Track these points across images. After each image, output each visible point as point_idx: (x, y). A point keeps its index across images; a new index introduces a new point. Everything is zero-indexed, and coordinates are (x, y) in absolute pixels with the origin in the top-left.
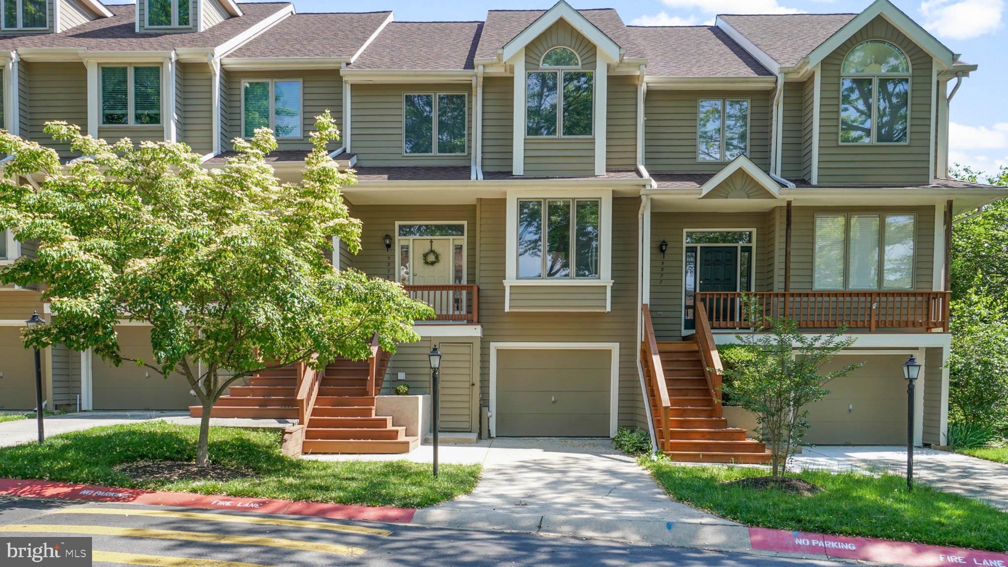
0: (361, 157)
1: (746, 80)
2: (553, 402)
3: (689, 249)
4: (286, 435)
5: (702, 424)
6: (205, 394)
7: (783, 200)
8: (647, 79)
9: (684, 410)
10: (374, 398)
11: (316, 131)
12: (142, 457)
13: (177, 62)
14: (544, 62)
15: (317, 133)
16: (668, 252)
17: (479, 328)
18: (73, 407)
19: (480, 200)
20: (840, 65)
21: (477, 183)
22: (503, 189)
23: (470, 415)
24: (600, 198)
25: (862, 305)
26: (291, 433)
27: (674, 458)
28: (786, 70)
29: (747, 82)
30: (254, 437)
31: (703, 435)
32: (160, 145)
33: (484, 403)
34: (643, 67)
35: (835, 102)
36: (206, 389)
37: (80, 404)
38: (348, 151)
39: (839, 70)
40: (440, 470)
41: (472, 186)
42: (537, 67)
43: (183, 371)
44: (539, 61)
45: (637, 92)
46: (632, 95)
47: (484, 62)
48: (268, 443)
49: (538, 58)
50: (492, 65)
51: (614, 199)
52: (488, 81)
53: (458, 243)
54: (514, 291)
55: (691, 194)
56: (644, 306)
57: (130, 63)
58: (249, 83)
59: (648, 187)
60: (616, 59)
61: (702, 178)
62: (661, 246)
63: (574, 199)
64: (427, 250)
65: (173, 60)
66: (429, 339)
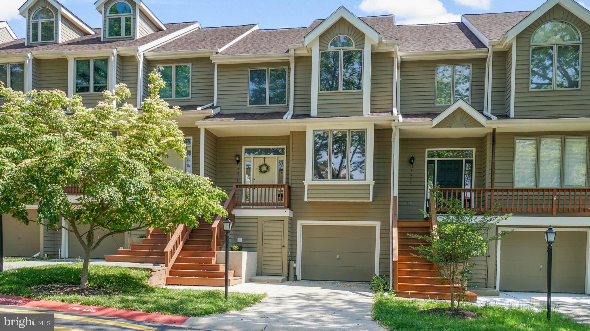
0: (223, 108)
1: (468, 52)
2: (338, 259)
3: (429, 162)
4: (153, 272)
5: (423, 274)
6: (87, 244)
7: (490, 128)
8: (400, 53)
9: (413, 264)
10: (215, 253)
11: (151, 83)
12: (56, 282)
13: (118, 55)
14: (331, 45)
15: (152, 85)
16: (415, 163)
17: (288, 211)
18: (57, 256)
19: (292, 132)
20: (530, 38)
21: (287, 121)
22: (304, 124)
23: (282, 265)
24: (366, 129)
25: (547, 198)
26: (155, 271)
27: (399, 295)
28: (493, 44)
29: (468, 53)
30: (133, 273)
31: (423, 281)
32: (52, 93)
33: (292, 257)
34: (396, 46)
35: (526, 63)
36: (88, 241)
37: (61, 254)
38: (215, 105)
39: (529, 42)
40: (229, 295)
41: (284, 123)
42: (326, 48)
43: (73, 230)
44: (328, 45)
45: (393, 62)
46: (391, 64)
47: (295, 47)
48: (140, 277)
49: (327, 43)
50: (300, 48)
51: (375, 130)
52: (298, 59)
53: (281, 159)
54: (310, 188)
55: (425, 125)
56: (394, 198)
57: (92, 57)
58: (164, 67)
59: (396, 121)
60: (377, 41)
61: (433, 115)
62: (411, 159)
63: (349, 130)
64: (262, 163)
65: (115, 55)
66: (257, 217)
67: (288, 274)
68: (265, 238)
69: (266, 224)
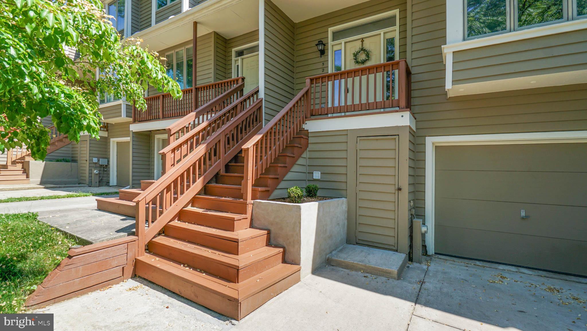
2: (523, 218)
10: (247, 204)
23: (396, 229)
33: (417, 212)
53: (389, 36)
66: (345, 133)
67: (411, 247)
68: (361, 171)
69: (363, 145)
